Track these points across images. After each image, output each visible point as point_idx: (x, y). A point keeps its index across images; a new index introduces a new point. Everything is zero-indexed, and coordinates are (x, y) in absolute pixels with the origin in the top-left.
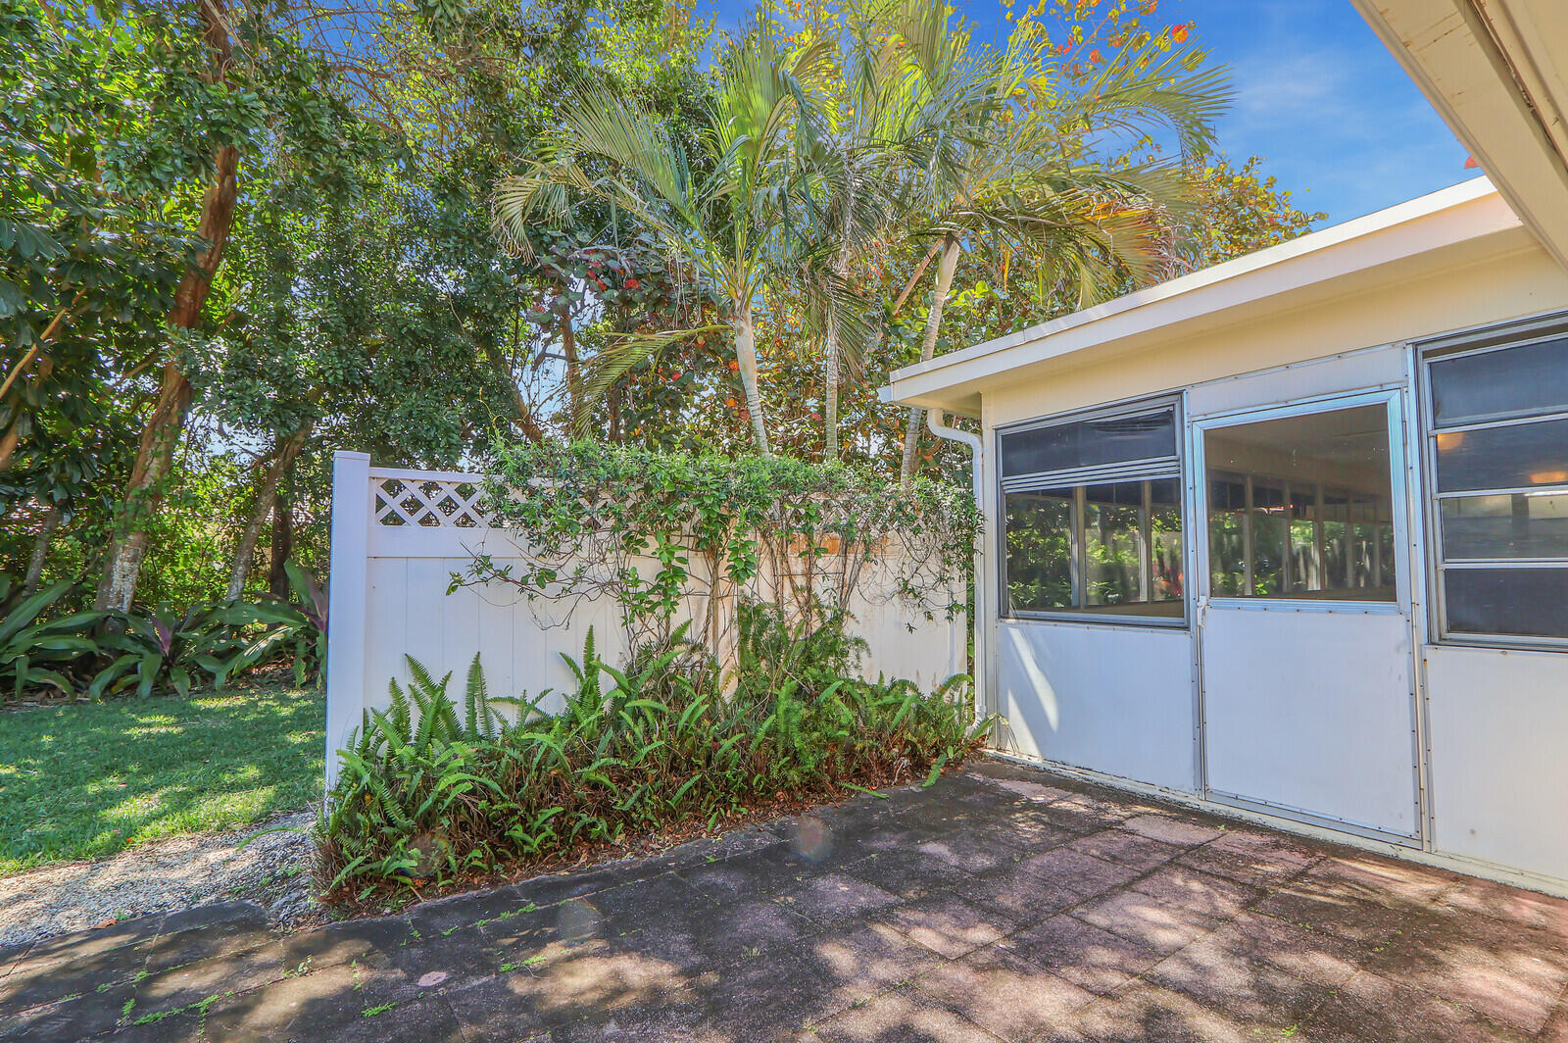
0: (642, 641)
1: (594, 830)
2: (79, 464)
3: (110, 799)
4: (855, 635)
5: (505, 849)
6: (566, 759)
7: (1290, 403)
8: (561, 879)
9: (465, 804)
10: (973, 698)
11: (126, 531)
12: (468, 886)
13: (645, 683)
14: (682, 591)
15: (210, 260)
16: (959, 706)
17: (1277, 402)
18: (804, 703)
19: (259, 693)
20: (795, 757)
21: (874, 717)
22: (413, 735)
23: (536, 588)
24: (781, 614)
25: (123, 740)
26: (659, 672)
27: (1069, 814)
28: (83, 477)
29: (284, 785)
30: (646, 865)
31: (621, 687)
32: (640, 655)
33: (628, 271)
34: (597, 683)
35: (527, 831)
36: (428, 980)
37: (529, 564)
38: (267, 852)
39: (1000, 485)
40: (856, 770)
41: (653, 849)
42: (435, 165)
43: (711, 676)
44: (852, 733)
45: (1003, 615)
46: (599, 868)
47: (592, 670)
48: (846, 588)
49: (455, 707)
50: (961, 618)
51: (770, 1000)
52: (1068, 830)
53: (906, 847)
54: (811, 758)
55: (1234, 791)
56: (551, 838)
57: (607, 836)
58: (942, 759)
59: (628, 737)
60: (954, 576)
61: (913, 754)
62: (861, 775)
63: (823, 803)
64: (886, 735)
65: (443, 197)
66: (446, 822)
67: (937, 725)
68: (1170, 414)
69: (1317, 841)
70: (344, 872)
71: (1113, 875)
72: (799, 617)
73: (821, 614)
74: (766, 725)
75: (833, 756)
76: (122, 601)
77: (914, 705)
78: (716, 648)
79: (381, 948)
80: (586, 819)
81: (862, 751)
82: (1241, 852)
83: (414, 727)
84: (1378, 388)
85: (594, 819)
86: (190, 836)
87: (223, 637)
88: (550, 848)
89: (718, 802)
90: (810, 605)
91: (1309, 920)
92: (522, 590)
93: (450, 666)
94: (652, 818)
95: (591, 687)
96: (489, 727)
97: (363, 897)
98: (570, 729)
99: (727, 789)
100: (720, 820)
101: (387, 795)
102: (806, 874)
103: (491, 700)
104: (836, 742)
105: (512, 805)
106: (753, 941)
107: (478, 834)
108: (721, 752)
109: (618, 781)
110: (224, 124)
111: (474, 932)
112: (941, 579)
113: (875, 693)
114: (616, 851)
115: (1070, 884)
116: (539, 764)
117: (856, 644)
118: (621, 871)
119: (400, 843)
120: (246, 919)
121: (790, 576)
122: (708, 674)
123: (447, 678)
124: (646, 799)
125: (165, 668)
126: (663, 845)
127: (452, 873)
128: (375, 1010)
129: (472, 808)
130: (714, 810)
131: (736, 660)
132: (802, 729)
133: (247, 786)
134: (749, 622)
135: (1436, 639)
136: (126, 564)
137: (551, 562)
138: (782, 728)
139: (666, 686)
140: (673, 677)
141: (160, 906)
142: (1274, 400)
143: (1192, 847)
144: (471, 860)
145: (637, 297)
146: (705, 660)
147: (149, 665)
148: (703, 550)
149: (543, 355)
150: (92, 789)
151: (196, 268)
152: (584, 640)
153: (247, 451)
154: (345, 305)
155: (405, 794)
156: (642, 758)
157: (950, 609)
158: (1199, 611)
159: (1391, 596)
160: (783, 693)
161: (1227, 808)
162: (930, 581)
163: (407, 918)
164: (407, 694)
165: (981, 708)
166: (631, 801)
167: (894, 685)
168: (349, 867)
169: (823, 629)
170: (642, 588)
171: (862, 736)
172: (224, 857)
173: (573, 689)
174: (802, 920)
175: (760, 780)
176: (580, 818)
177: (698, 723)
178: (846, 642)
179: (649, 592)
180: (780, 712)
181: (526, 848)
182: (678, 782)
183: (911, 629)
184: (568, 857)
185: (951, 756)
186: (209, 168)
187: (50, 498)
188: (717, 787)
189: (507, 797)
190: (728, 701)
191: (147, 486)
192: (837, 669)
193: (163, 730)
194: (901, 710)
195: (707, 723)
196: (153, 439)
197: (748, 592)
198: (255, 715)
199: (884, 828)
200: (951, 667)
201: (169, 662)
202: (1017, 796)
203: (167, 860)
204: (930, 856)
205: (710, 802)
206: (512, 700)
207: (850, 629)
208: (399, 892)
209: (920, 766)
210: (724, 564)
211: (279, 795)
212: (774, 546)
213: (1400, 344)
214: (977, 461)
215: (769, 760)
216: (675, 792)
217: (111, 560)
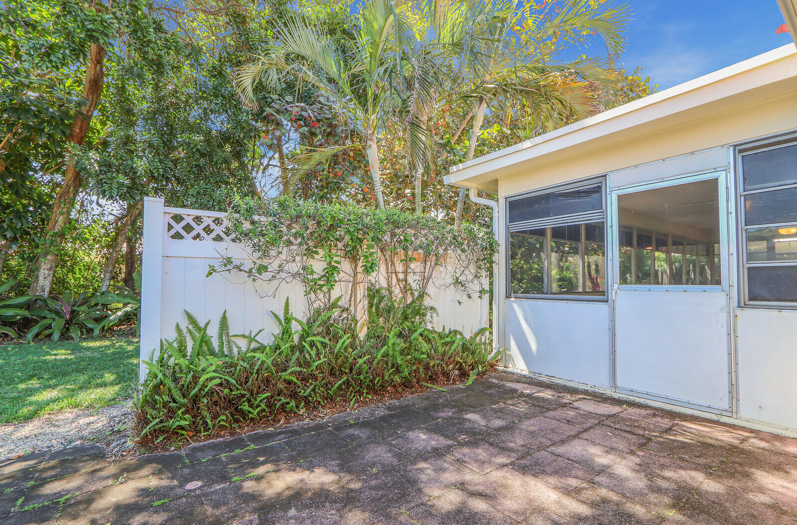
0: (316, 305)
1: (288, 406)
2: (20, 218)
3: (30, 392)
4: (430, 305)
5: (239, 416)
6: (273, 368)
7: (665, 180)
8: (269, 432)
9: (216, 391)
10: (492, 341)
11: (46, 254)
12: (218, 436)
13: (316, 329)
14: (337, 279)
15: (89, 110)
16: (485, 343)
17: (658, 179)
18: (403, 340)
19: (117, 339)
20: (397, 369)
21: (440, 348)
22: (189, 354)
23: (257, 275)
24: (391, 293)
25: (41, 362)
26: (325, 322)
27: (543, 399)
28: (22, 225)
29: (125, 384)
30: (316, 425)
31: (304, 330)
32: (314, 313)
33: (313, 118)
34: (290, 328)
35: (251, 406)
36: (190, 486)
37: (254, 262)
38: (112, 418)
39: (507, 227)
40: (430, 376)
41: (320, 417)
42: (209, 60)
43: (353, 325)
44: (429, 356)
45: (508, 296)
46: (290, 427)
47: (288, 320)
48: (425, 280)
49: (212, 339)
50: (486, 297)
51: (382, 497)
52: (543, 407)
53: (456, 416)
54: (406, 369)
55: (631, 387)
56: (264, 410)
57: (295, 410)
58: (475, 371)
59: (307, 356)
60: (483, 275)
61: (460, 369)
62: (432, 379)
63: (413, 393)
64: (446, 358)
65: (214, 76)
66: (205, 401)
67: (473, 353)
68: (600, 187)
69: (675, 413)
70: (148, 427)
71: (569, 430)
72: (400, 295)
73: (412, 294)
74: (382, 351)
75: (418, 368)
76: (44, 291)
77: (461, 343)
78: (356, 311)
79: (167, 468)
80: (283, 400)
81: (434, 366)
82: (636, 418)
83: (189, 350)
84: (713, 170)
85: (288, 400)
86: (71, 411)
87: (98, 310)
88: (264, 416)
89: (355, 392)
90: (406, 289)
91: (675, 453)
92: (249, 276)
93: (208, 316)
94: (320, 400)
95: (288, 329)
96: (231, 350)
97: (158, 441)
98: (275, 352)
99: (361, 385)
100: (357, 401)
101: (172, 386)
102: (403, 429)
103: (232, 336)
104: (420, 361)
105: (243, 392)
106: (373, 465)
107: (224, 408)
108: (358, 365)
109: (302, 380)
110: (94, 30)
111: (220, 460)
112: (476, 276)
113: (441, 337)
114: (300, 418)
115: (546, 434)
116: (258, 370)
117: (431, 310)
118: (302, 428)
119: (180, 412)
120: (95, 454)
121: (396, 273)
122: (351, 324)
123: (207, 324)
124: (317, 390)
125: (67, 326)
126: (326, 415)
127: (209, 429)
128: (159, 503)
129: (220, 393)
130: (354, 396)
131: (366, 317)
132: (401, 354)
133: (104, 385)
134: (374, 296)
135: (742, 304)
136: (46, 272)
137: (265, 262)
138: (391, 353)
139: (328, 330)
140: (332, 325)
141: (49, 447)
142: (656, 178)
143: (610, 416)
144: (219, 422)
145: (318, 131)
146: (350, 317)
147: (58, 325)
148: (349, 257)
149: (268, 165)
150: (22, 386)
151: (82, 114)
152: (284, 305)
153: (112, 214)
154: (162, 135)
155: (183, 386)
156: (315, 367)
157: (480, 292)
158: (614, 292)
159: (718, 282)
160: (391, 335)
161: (627, 396)
162: (470, 277)
163: (183, 452)
164: (185, 331)
165: (496, 345)
166: (308, 391)
167: (450, 332)
168: (151, 425)
169: (413, 302)
170: (316, 276)
171: (433, 358)
172: (88, 422)
173: (277, 331)
174: (401, 454)
175: (379, 380)
176: (280, 400)
177: (346, 349)
178: (426, 309)
179: (320, 279)
180: (390, 344)
181: (250, 416)
182: (335, 381)
183: (460, 303)
184: (274, 420)
185: (480, 369)
186: (85, 56)
187: (5, 236)
188: (356, 384)
189: (240, 387)
190: (362, 339)
191: (57, 230)
192: (420, 323)
193: (63, 357)
194: (454, 345)
195: (350, 350)
196: (60, 206)
197: (373, 281)
198: (114, 350)
199: (444, 406)
200: (481, 325)
201: (69, 323)
202: (514, 391)
203: (57, 423)
204: (470, 421)
205: (352, 392)
206: (244, 336)
207: (427, 302)
208: (179, 438)
209: (464, 375)
210: (360, 264)
211: (122, 389)
212: (387, 257)
213: (726, 146)
214: (495, 215)
215: (384, 370)
216: (332, 386)
217: (38, 269)
